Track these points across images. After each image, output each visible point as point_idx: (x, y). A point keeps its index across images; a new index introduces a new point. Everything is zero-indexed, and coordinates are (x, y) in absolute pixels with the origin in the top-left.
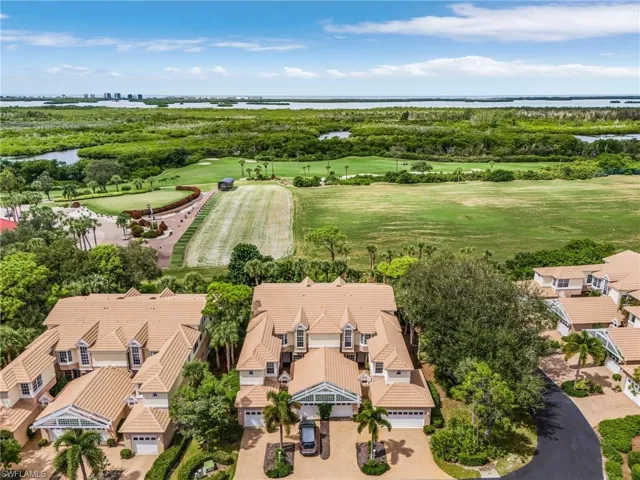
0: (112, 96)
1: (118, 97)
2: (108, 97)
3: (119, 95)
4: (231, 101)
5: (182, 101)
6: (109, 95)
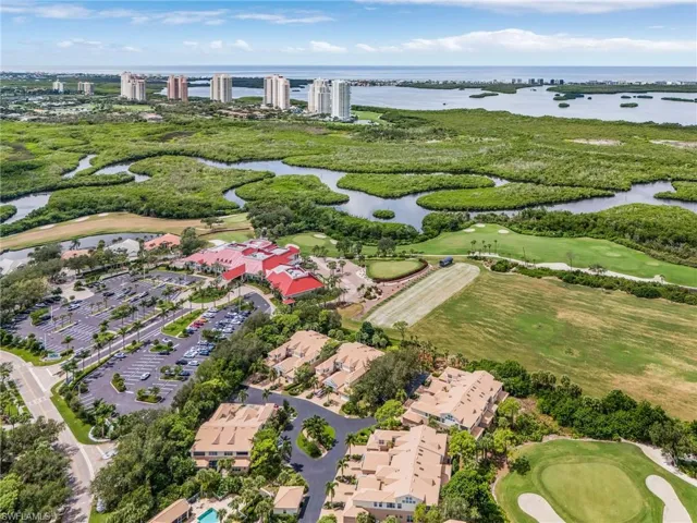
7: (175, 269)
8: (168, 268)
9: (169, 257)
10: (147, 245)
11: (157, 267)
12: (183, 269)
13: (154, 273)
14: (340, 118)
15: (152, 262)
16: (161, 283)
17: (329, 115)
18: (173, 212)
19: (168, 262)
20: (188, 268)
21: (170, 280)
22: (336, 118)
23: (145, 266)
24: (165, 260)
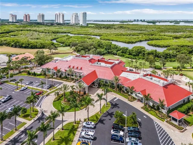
0: (136, 20)
1: (138, 21)
2: (135, 21)
3: (138, 20)
4: (177, 22)
5: (160, 22)
6: (135, 20)
7: (35, 74)
8: (29, 73)
9: (29, 66)
10: (14, 58)
11: (20, 72)
12: (40, 75)
13: (18, 78)
14: (83, 25)
15: (17, 69)
16: (24, 86)
17: (79, 24)
18: (29, 45)
19: (28, 70)
20: (45, 74)
21: (31, 83)
22: (81, 25)
23: (11, 72)
24: (26, 68)
